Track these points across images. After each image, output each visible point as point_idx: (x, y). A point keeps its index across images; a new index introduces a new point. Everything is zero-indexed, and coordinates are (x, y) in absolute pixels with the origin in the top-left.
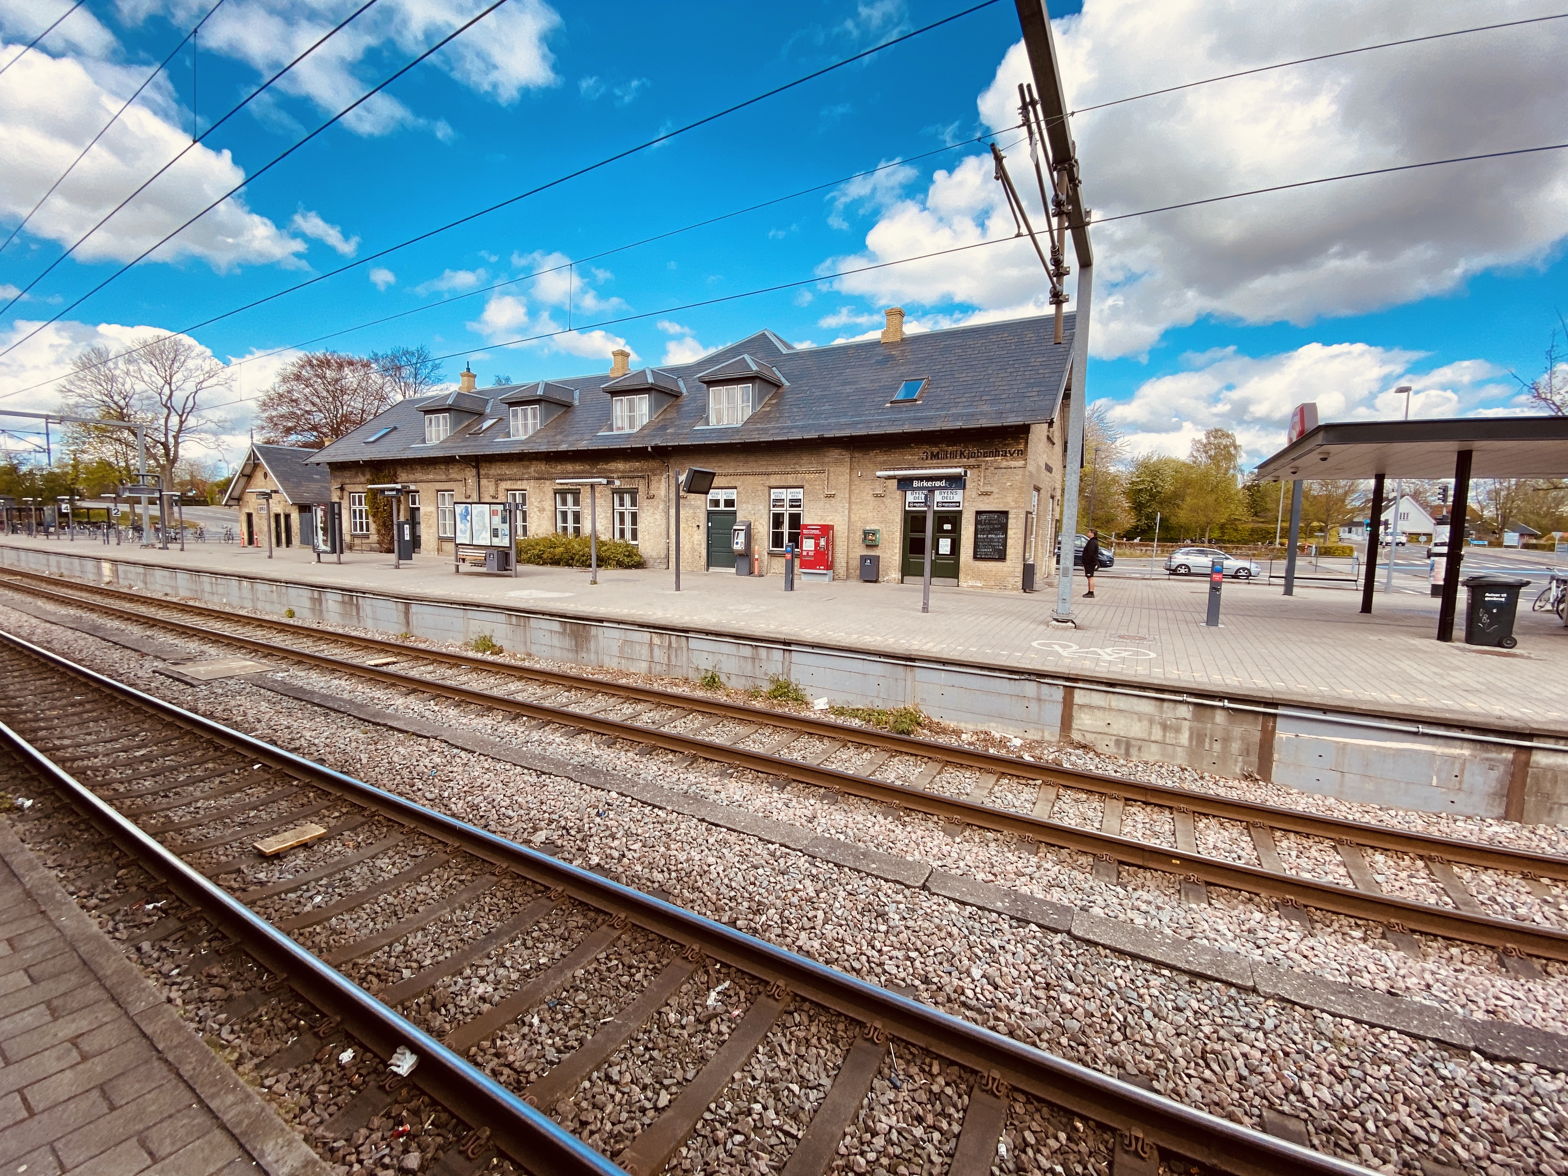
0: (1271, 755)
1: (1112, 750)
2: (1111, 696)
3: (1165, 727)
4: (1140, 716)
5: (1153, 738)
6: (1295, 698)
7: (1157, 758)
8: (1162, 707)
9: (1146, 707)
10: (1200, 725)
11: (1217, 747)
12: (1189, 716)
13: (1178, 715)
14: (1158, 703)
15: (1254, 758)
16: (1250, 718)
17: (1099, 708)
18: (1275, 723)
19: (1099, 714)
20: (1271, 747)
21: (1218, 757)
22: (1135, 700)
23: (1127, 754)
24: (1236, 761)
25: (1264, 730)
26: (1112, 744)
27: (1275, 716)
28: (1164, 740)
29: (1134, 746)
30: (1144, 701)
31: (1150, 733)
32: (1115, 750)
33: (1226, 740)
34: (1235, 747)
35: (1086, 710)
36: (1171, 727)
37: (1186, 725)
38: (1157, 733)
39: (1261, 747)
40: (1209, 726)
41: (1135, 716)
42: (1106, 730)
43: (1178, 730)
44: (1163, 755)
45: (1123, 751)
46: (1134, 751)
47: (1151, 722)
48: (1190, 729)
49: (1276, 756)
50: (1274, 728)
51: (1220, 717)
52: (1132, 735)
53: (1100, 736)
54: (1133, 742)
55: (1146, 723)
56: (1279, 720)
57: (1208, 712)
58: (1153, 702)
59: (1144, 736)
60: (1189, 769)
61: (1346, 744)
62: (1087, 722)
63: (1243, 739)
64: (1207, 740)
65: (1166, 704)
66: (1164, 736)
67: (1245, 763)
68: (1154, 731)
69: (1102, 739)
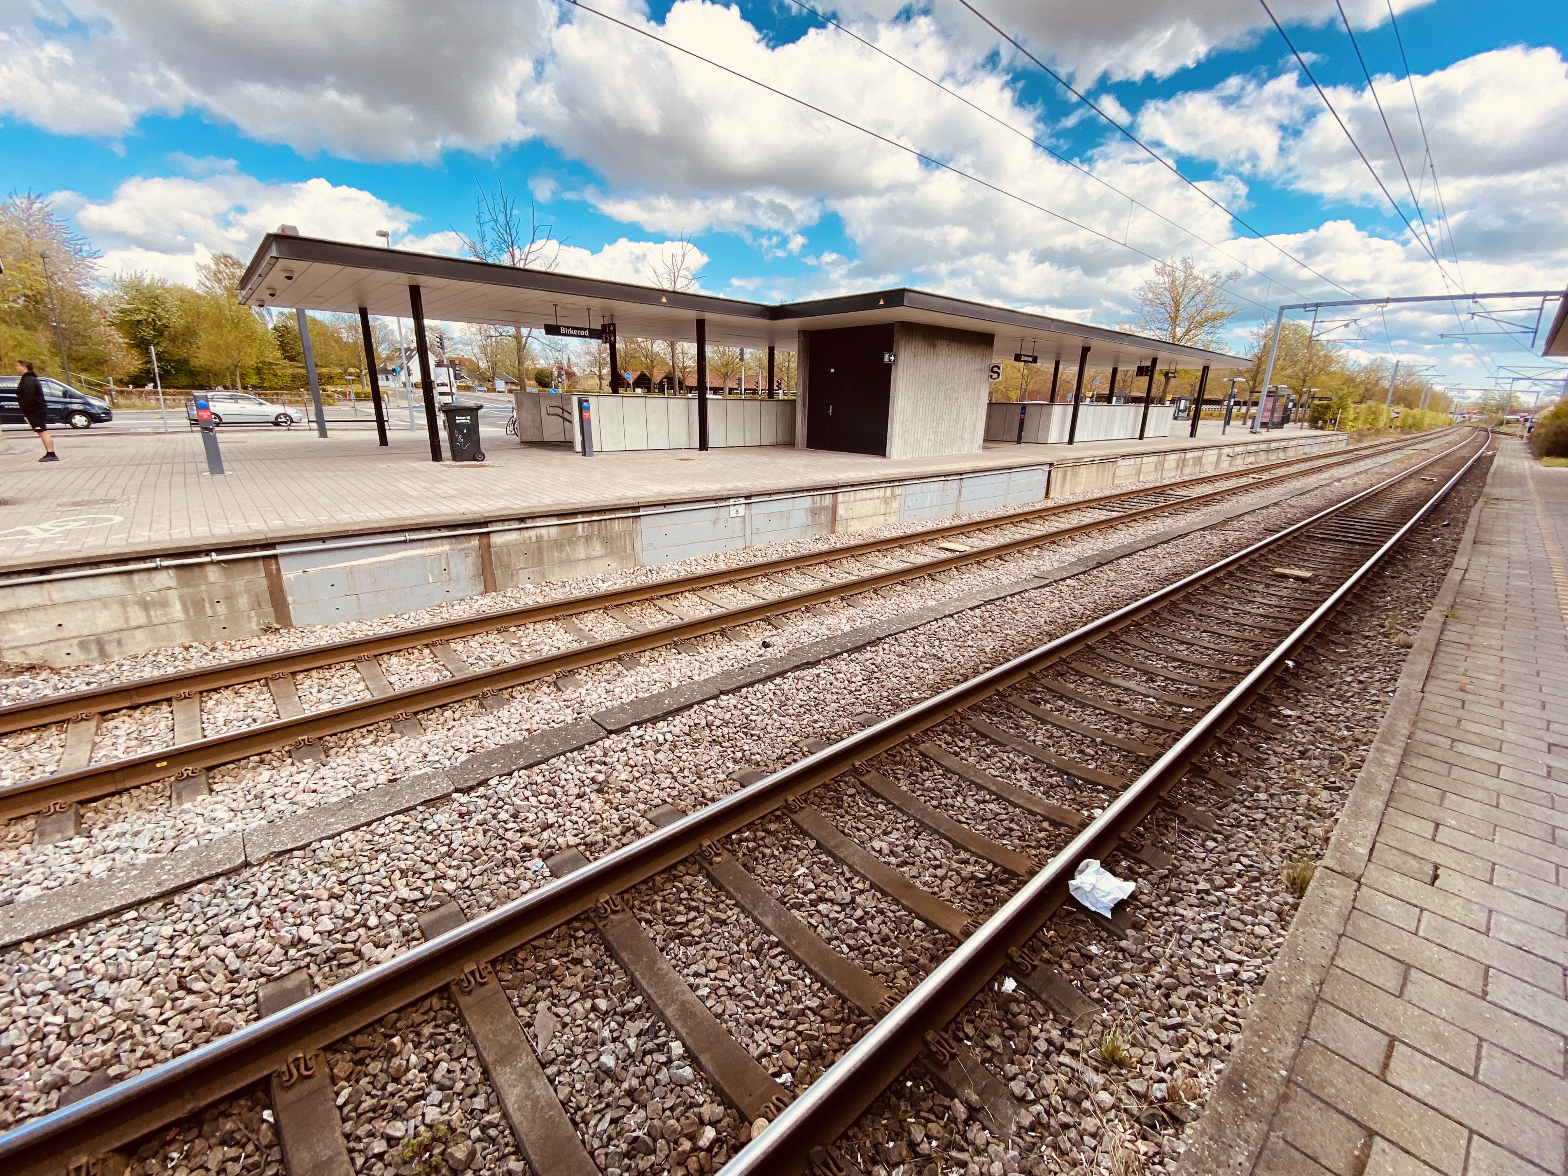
0: (285, 599)
1: (79, 656)
2: (48, 586)
3: (145, 606)
4: (104, 602)
5: (133, 624)
6: (290, 533)
7: (148, 646)
8: (132, 583)
9: (108, 587)
10: (191, 590)
11: (221, 609)
12: (173, 583)
13: (159, 586)
14: (124, 578)
15: (268, 608)
16: (250, 566)
17: (36, 608)
18: (277, 564)
19: (40, 615)
20: (282, 590)
21: (226, 620)
22: (89, 583)
23: (103, 654)
24: (249, 618)
25: (268, 575)
26: (75, 650)
27: (275, 557)
28: (150, 621)
29: (110, 642)
30: (103, 580)
31: (127, 619)
32: (83, 657)
33: (230, 598)
34: (243, 602)
35: (15, 617)
36: (154, 604)
37: (173, 595)
38: (137, 616)
39: (271, 594)
40: (203, 587)
41: (97, 604)
42: (59, 634)
43: (164, 604)
44: (155, 640)
45: (95, 654)
46: (112, 649)
47: (123, 604)
48: (181, 598)
49: (290, 599)
50: (279, 570)
51: (213, 574)
52: (100, 630)
53: (51, 646)
54: (106, 638)
55: (116, 609)
56: (281, 561)
57: (196, 571)
58: (117, 579)
59: (122, 624)
60: (195, 644)
61: (352, 567)
62: (22, 633)
63: (248, 591)
64: (207, 605)
65: (136, 577)
66: (148, 616)
67: (259, 616)
68: (131, 614)
69: (57, 649)
